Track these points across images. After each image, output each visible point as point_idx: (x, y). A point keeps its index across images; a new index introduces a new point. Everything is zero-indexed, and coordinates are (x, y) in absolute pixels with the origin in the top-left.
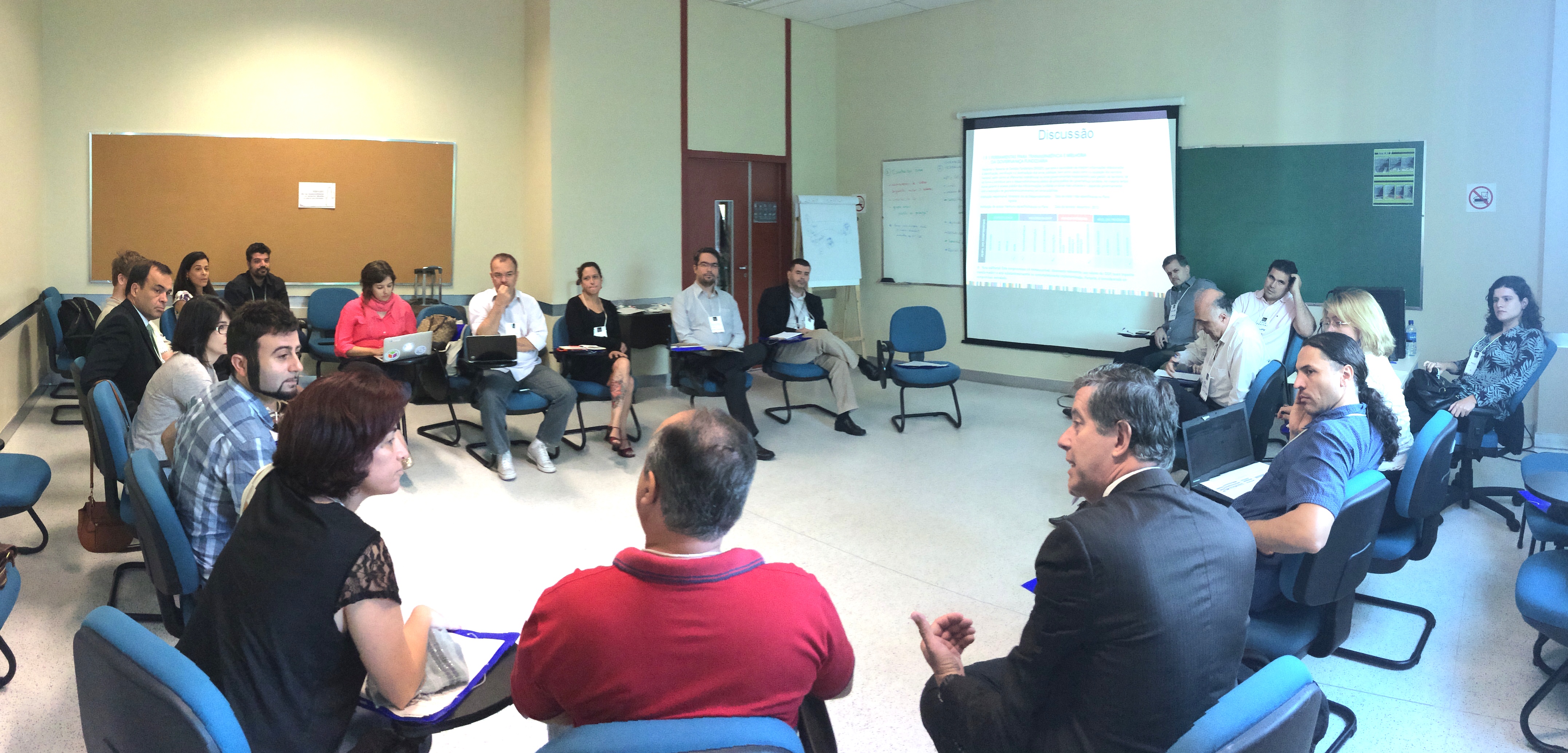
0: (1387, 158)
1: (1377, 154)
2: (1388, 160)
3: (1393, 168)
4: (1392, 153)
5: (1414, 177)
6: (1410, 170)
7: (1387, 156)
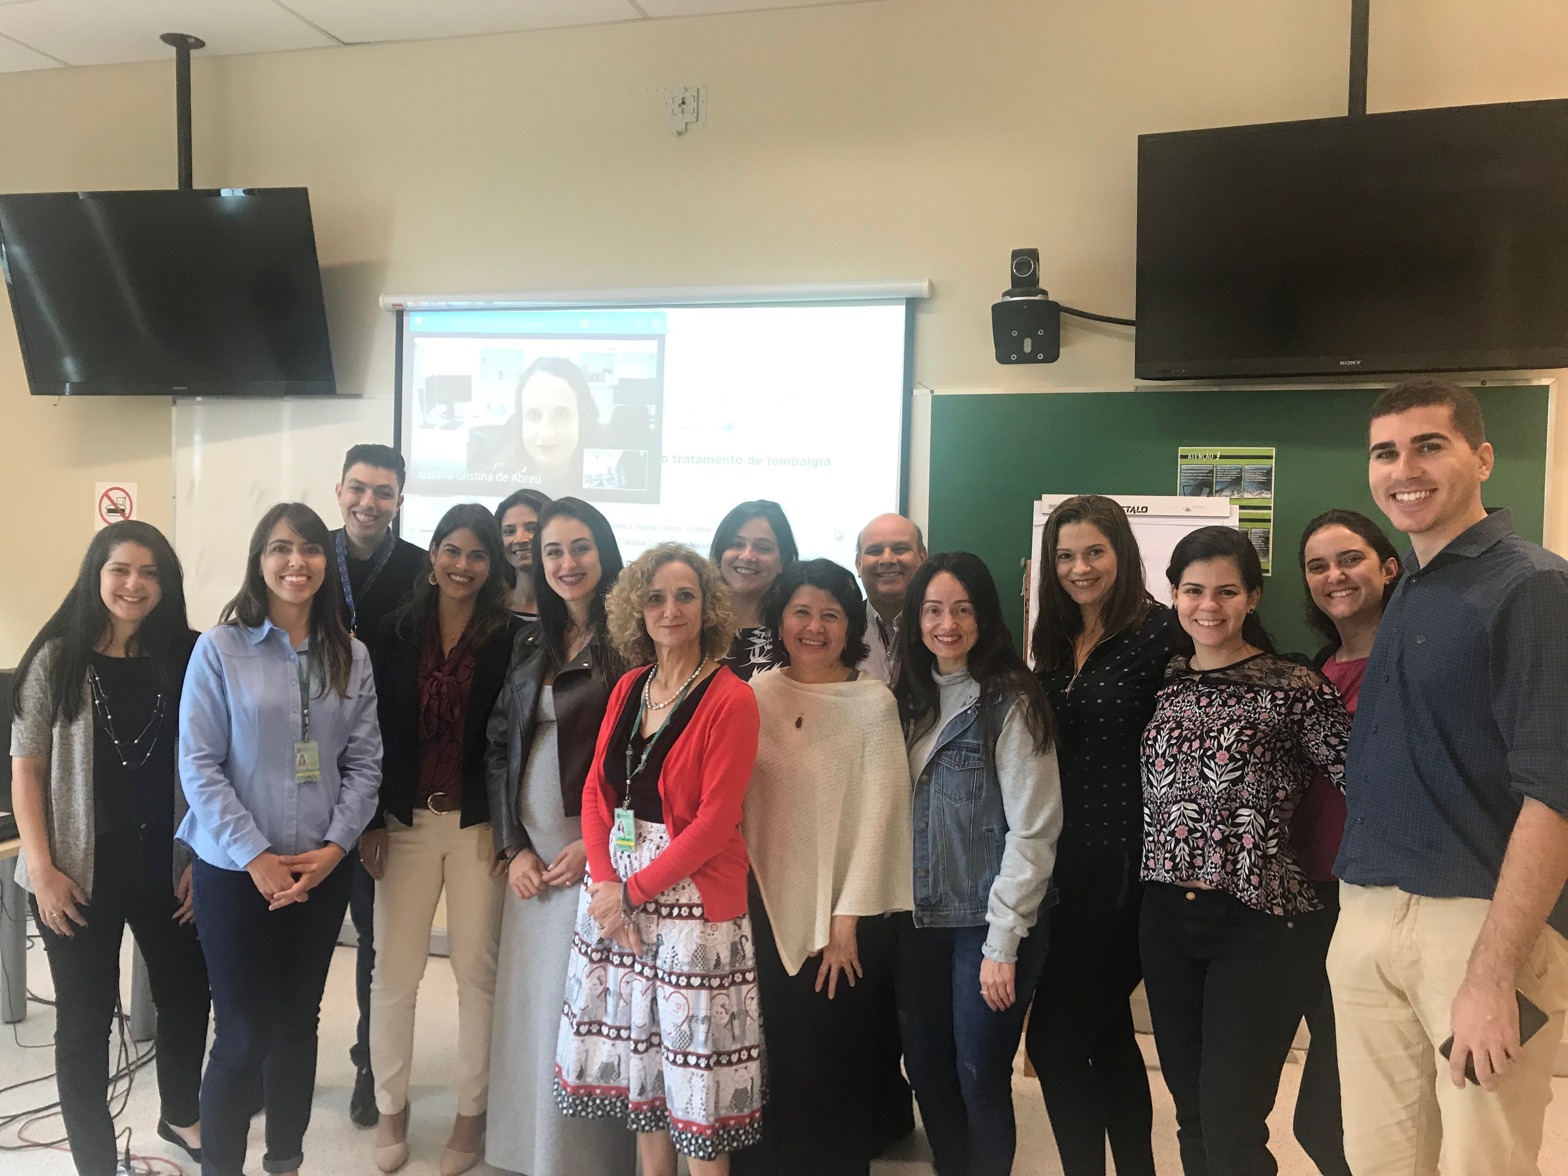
0: (1210, 467)
1: (1186, 457)
2: (1211, 471)
3: (1221, 490)
4: (1222, 457)
5: (1272, 512)
6: (1264, 495)
7: (1209, 464)
